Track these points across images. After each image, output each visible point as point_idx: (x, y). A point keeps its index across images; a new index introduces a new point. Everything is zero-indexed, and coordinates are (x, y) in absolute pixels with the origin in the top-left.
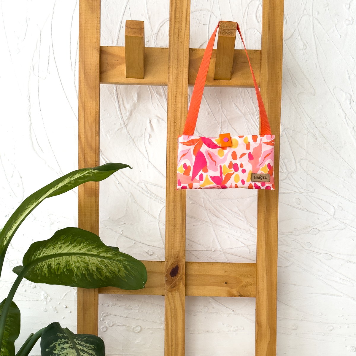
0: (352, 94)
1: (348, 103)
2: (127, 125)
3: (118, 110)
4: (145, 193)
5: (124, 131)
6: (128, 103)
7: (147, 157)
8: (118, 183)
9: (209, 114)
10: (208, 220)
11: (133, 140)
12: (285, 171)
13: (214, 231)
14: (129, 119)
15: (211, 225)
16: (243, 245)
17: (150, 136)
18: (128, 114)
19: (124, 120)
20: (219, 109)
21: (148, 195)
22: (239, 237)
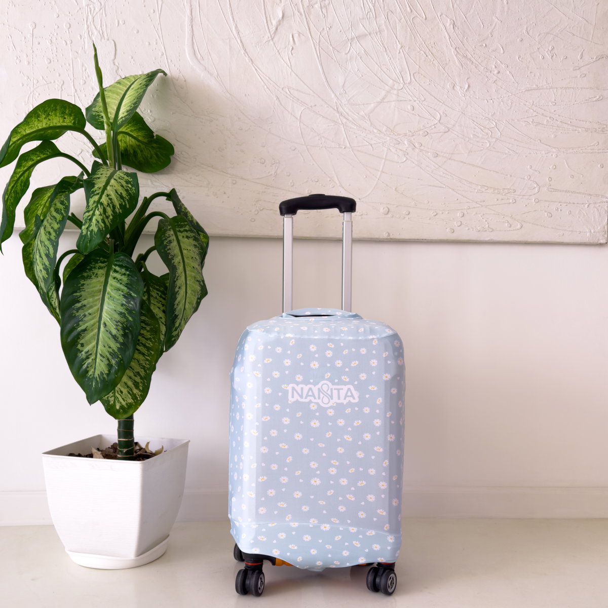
0: (455, 20)
1: (452, 27)
2: (274, 38)
3: (266, 25)
4: (289, 97)
5: (271, 42)
6: (274, 19)
7: (290, 66)
8: (266, 87)
9: (340, 31)
10: (340, 122)
11: (278, 51)
12: (402, 82)
13: (345, 130)
14: (275, 33)
15: (342, 126)
16: (368, 144)
17: (292, 49)
18: (274, 28)
19: (271, 33)
20: (349, 28)
21: (292, 98)
22: (364, 137)
